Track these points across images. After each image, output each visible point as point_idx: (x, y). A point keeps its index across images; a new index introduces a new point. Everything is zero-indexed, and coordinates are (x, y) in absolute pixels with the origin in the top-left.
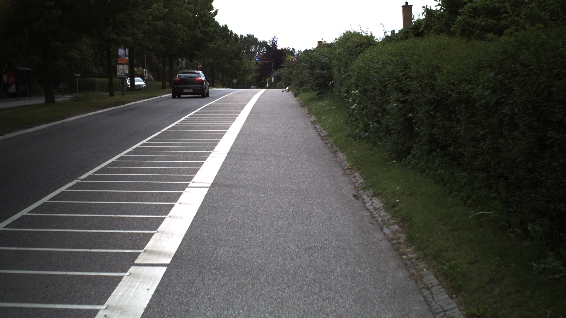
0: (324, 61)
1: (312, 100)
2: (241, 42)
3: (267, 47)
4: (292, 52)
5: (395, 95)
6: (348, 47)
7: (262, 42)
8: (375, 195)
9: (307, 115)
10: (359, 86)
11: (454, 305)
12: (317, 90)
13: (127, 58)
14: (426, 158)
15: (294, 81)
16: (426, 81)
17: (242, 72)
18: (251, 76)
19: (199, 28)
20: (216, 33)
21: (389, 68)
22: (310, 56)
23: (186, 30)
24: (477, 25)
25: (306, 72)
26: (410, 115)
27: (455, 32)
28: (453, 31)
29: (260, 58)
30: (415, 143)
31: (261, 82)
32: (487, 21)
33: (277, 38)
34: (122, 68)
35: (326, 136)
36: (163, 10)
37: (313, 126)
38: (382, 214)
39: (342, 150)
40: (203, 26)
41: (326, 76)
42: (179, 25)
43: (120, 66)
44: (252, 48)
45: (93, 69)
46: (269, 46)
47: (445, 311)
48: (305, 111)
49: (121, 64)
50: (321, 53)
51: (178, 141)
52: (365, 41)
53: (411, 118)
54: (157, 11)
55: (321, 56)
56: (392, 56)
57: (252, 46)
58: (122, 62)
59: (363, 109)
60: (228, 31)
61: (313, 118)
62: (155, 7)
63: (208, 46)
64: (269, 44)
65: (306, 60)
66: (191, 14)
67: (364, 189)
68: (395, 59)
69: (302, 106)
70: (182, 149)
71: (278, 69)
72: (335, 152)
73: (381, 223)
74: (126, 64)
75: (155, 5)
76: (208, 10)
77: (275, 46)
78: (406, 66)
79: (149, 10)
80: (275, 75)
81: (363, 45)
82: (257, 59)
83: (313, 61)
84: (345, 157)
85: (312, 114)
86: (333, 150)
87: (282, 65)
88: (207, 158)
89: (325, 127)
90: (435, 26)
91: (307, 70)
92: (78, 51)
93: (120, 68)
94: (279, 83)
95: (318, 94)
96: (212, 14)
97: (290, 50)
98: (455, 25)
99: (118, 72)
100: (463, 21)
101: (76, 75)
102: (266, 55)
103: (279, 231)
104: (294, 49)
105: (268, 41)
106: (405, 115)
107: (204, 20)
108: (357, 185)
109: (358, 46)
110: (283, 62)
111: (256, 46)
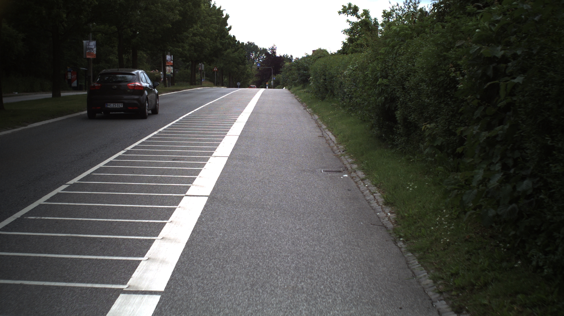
0: (306, 66)
1: (298, 89)
3: (267, 54)
4: (290, 59)
7: (262, 49)
13: (172, 62)
17: (245, 76)
18: (252, 80)
29: (260, 64)
31: (261, 86)
33: (276, 46)
34: (169, 69)
36: (200, 30)
40: (220, 39)
41: (307, 75)
42: (207, 39)
44: (253, 55)
46: (269, 53)
49: (168, 66)
57: (253, 53)
60: (236, 41)
63: (223, 54)
64: (268, 51)
71: (277, 74)
74: (171, 66)
76: (224, 27)
77: (274, 53)
80: (274, 79)
82: (257, 65)
85: (296, 95)
87: (281, 70)
94: (278, 86)
95: (302, 86)
96: (226, 29)
102: (265, 62)
104: (292, 56)
105: (268, 49)
110: (281, 68)
111: (256, 53)
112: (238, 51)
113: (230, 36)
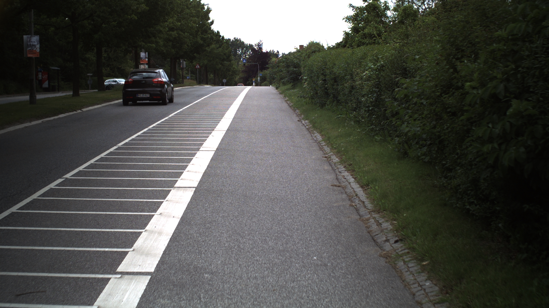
0: (296, 62)
2: (229, 45)
4: (276, 55)
7: (248, 45)
12: (291, 82)
13: (147, 60)
17: (230, 73)
18: (238, 77)
19: (199, 36)
23: (191, 38)
25: (284, 70)
29: (247, 60)
31: (248, 81)
33: (262, 42)
34: (143, 67)
43: (142, 65)
46: (255, 49)
49: (142, 64)
55: (295, 58)
57: (239, 49)
60: (220, 36)
67: (303, 119)
74: (146, 64)
76: (206, 21)
77: (261, 49)
80: (261, 75)
82: (244, 61)
87: (267, 66)
93: (141, 67)
94: (265, 83)
102: (251, 57)
104: (278, 52)
105: (254, 45)
110: (267, 64)
111: (242, 50)
112: (222, 47)
113: (213, 31)
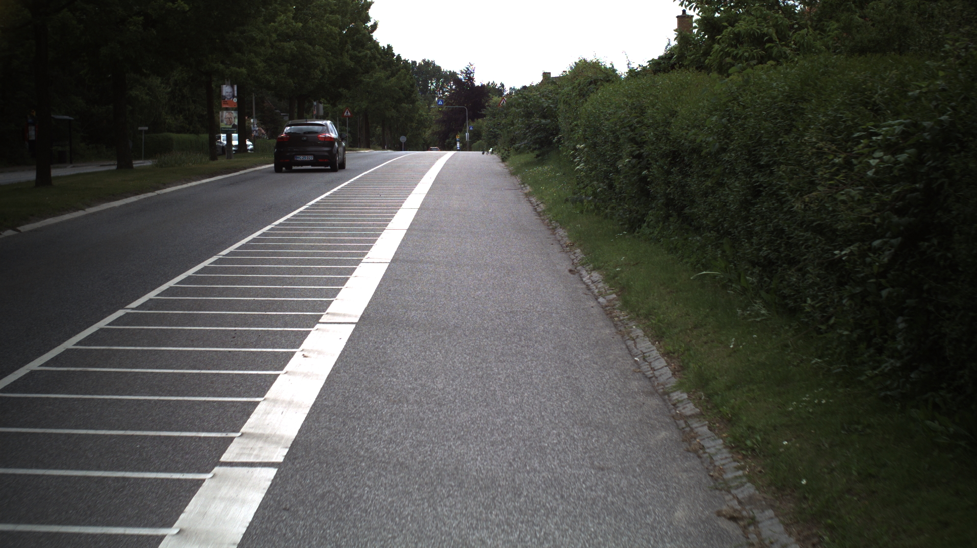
0: (547, 105)
1: (528, 164)
2: (413, 73)
3: (458, 81)
4: (499, 91)
5: (628, 148)
6: (579, 84)
7: (448, 73)
8: (594, 269)
9: (519, 186)
10: (587, 138)
11: (654, 348)
12: (535, 149)
13: (235, 100)
14: (661, 224)
15: (502, 138)
16: (660, 129)
17: (414, 125)
18: (430, 131)
19: (347, 52)
20: (375, 60)
21: (621, 113)
22: (525, 98)
23: (328, 55)
24: (738, 56)
25: (519, 122)
26: (644, 173)
27: (711, 66)
28: (708, 64)
29: (446, 101)
30: (652, 208)
31: (447, 141)
32: (752, 51)
33: (473, 67)
34: (229, 116)
35: (544, 211)
36: (294, 24)
37: (526, 199)
38: (599, 286)
39: (563, 225)
40: (354, 49)
41: (549, 128)
42: (317, 47)
43: (225, 112)
44: (432, 84)
45: (167, 119)
46: (461, 80)
47: (644, 353)
48: (516, 180)
49: (227, 109)
50: (543, 92)
51: (335, 216)
52: (601, 76)
53: (646, 177)
54: (284, 27)
55: (543, 96)
56: (628, 97)
57: (432, 80)
58: (227, 106)
59: (592, 170)
61: (528, 189)
62: (281, 20)
63: (361, 82)
64: (460, 77)
65: (519, 104)
66: (336, 30)
67: (583, 265)
68: (630, 102)
69: (513, 174)
70: (344, 225)
71: (476, 120)
72: (554, 229)
73: (597, 294)
74: (234, 109)
75: (282, 18)
76: (361, 23)
77: (471, 79)
78: (642, 112)
79: (272, 24)
80: (471, 129)
81: (598, 82)
82: (440, 103)
83: (529, 105)
84: (566, 234)
85: (526, 185)
86: (551, 227)
87: (483, 111)
88: (380, 234)
89: (543, 199)
90: (690, 56)
91: (520, 119)
92: (146, 88)
93: (224, 117)
94: (478, 142)
95: (538, 156)
96: (368, 29)
97: (497, 87)
98: (711, 56)
99: (222, 121)
100: (721, 51)
101: (140, 128)
102: (454, 96)
103: (476, 300)
104: (503, 85)
105: (458, 72)
106: (640, 173)
107: (355, 39)
108: (575, 261)
109: (591, 83)
110: (483, 107)
111: (438, 81)
112: (397, 76)
